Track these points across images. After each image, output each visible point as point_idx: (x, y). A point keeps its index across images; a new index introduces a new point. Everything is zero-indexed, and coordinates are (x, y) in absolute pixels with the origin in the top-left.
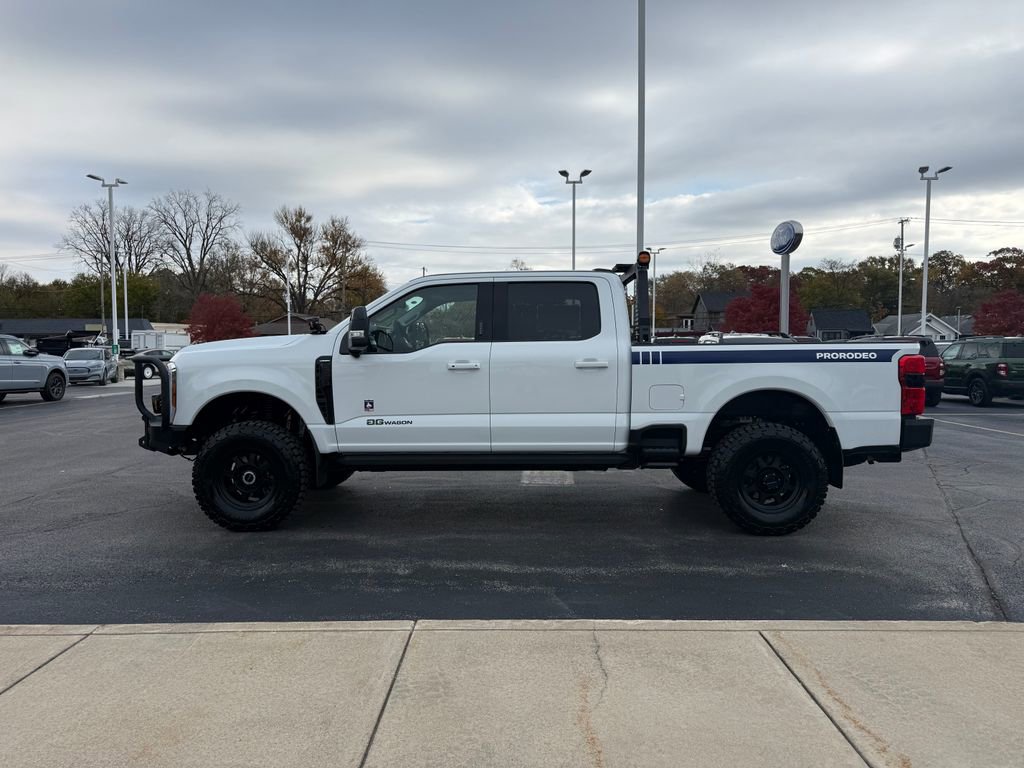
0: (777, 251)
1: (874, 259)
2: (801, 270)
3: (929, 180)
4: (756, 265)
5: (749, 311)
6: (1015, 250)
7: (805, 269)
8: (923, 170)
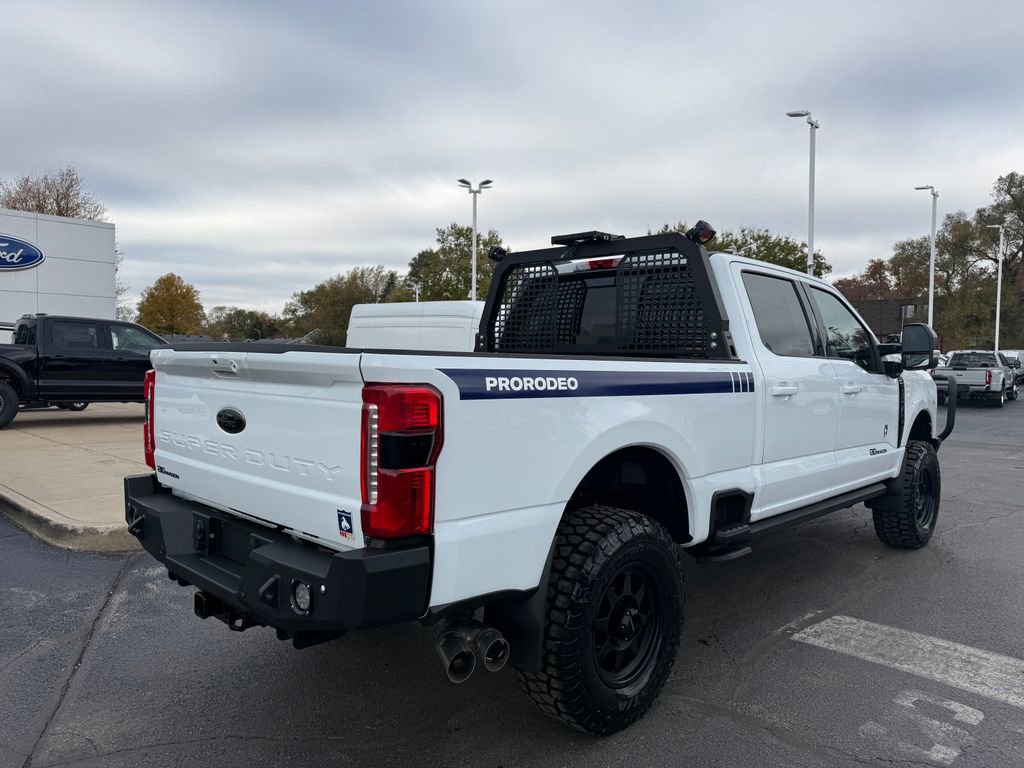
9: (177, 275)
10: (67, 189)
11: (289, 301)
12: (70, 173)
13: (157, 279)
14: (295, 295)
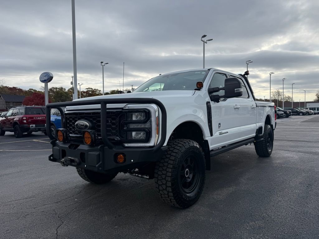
0: (42, 81)
1: (54, 88)
2: (29, 89)
3: (103, 65)
4: (12, 86)
5: (33, 101)
6: (91, 88)
7: (30, 89)
8: (102, 63)
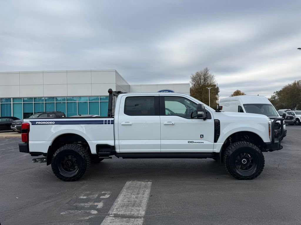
9: (239, 90)
10: (206, 73)
11: (273, 94)
12: (206, 69)
13: (234, 92)
14: (274, 93)
